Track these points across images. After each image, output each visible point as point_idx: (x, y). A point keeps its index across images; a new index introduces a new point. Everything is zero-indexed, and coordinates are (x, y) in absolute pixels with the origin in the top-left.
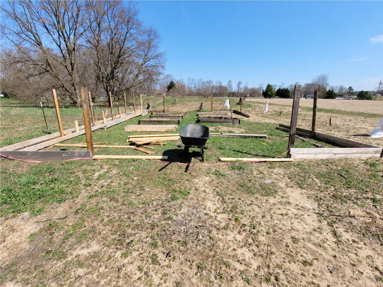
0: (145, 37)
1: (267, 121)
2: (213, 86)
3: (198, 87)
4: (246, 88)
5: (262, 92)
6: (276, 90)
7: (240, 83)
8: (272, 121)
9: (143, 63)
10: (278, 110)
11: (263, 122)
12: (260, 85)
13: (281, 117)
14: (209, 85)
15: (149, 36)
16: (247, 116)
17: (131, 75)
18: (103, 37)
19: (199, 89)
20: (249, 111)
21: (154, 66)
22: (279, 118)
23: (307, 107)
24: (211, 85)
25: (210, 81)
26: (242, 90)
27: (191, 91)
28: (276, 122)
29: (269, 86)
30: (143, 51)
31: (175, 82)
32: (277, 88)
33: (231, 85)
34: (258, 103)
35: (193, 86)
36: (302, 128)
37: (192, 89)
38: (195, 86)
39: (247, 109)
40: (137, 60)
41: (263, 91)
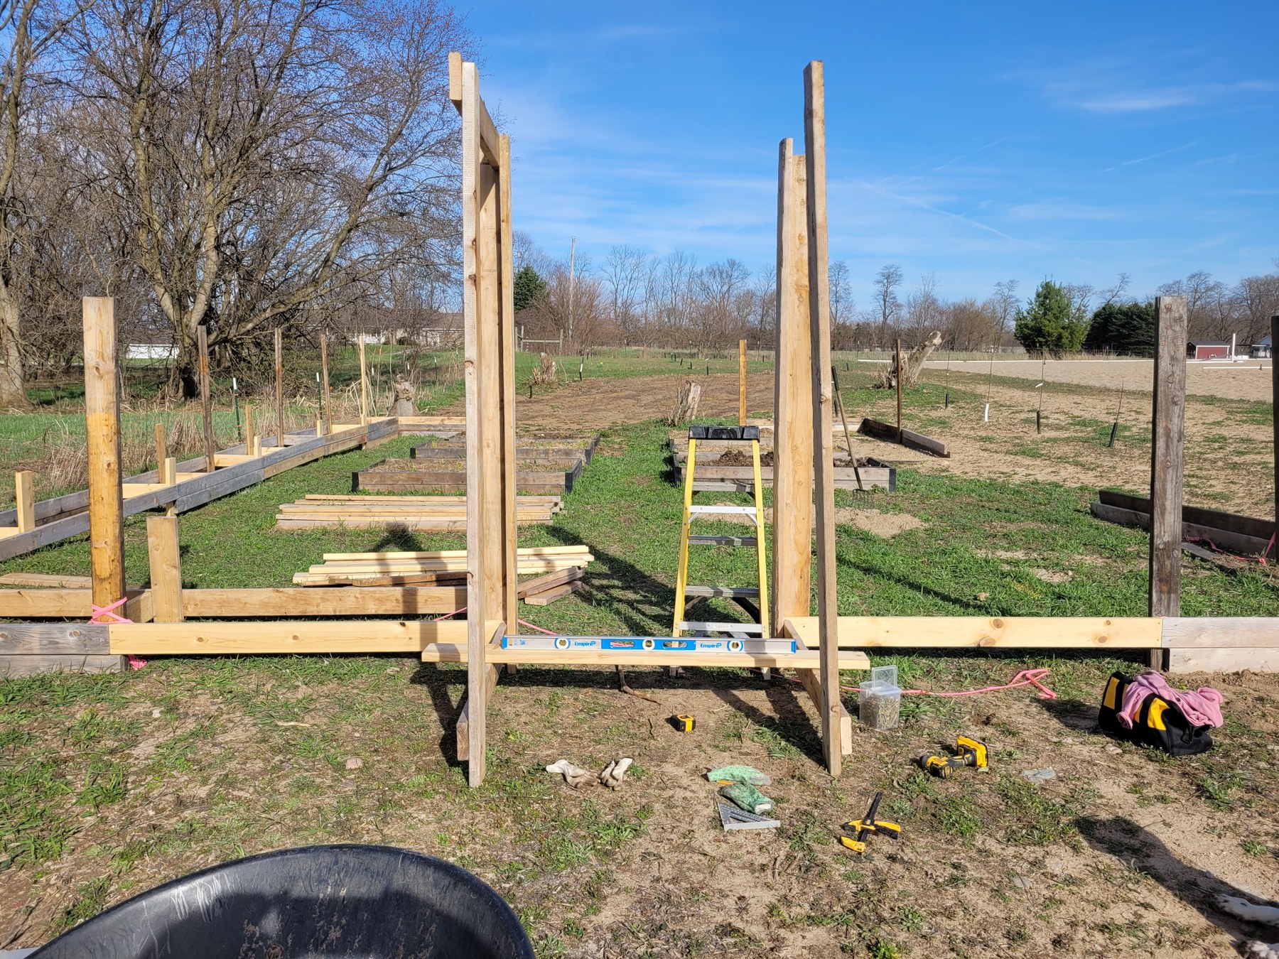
0: (394, 51)
1: (1042, 472)
2: (750, 295)
3: (667, 300)
4: (928, 304)
5: (1012, 325)
6: (1089, 316)
7: (889, 278)
8: (1070, 476)
9: (379, 172)
10: (1102, 417)
11: (1017, 480)
12: (999, 284)
13: (1113, 455)
14: (725, 288)
15: (414, 43)
16: (937, 452)
17: (310, 232)
18: (172, 46)
19: (671, 312)
20: (942, 423)
21: (434, 189)
22: (1107, 461)
23: (1257, 402)
24: (740, 288)
25: (732, 264)
26: (904, 313)
27: (626, 319)
28: (1089, 479)
29: (1048, 295)
30: (382, 113)
31: (543, 274)
32: (1094, 305)
33: (847, 291)
34: (991, 380)
35: (640, 292)
36: (1230, 509)
37: (637, 310)
38: (651, 291)
39: (934, 414)
40: (344, 160)
41: (1020, 318)
